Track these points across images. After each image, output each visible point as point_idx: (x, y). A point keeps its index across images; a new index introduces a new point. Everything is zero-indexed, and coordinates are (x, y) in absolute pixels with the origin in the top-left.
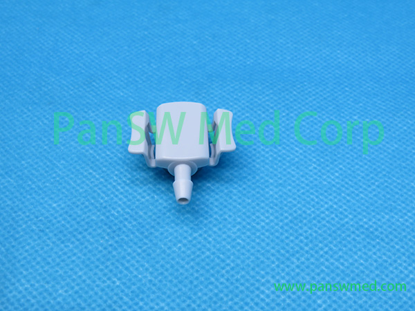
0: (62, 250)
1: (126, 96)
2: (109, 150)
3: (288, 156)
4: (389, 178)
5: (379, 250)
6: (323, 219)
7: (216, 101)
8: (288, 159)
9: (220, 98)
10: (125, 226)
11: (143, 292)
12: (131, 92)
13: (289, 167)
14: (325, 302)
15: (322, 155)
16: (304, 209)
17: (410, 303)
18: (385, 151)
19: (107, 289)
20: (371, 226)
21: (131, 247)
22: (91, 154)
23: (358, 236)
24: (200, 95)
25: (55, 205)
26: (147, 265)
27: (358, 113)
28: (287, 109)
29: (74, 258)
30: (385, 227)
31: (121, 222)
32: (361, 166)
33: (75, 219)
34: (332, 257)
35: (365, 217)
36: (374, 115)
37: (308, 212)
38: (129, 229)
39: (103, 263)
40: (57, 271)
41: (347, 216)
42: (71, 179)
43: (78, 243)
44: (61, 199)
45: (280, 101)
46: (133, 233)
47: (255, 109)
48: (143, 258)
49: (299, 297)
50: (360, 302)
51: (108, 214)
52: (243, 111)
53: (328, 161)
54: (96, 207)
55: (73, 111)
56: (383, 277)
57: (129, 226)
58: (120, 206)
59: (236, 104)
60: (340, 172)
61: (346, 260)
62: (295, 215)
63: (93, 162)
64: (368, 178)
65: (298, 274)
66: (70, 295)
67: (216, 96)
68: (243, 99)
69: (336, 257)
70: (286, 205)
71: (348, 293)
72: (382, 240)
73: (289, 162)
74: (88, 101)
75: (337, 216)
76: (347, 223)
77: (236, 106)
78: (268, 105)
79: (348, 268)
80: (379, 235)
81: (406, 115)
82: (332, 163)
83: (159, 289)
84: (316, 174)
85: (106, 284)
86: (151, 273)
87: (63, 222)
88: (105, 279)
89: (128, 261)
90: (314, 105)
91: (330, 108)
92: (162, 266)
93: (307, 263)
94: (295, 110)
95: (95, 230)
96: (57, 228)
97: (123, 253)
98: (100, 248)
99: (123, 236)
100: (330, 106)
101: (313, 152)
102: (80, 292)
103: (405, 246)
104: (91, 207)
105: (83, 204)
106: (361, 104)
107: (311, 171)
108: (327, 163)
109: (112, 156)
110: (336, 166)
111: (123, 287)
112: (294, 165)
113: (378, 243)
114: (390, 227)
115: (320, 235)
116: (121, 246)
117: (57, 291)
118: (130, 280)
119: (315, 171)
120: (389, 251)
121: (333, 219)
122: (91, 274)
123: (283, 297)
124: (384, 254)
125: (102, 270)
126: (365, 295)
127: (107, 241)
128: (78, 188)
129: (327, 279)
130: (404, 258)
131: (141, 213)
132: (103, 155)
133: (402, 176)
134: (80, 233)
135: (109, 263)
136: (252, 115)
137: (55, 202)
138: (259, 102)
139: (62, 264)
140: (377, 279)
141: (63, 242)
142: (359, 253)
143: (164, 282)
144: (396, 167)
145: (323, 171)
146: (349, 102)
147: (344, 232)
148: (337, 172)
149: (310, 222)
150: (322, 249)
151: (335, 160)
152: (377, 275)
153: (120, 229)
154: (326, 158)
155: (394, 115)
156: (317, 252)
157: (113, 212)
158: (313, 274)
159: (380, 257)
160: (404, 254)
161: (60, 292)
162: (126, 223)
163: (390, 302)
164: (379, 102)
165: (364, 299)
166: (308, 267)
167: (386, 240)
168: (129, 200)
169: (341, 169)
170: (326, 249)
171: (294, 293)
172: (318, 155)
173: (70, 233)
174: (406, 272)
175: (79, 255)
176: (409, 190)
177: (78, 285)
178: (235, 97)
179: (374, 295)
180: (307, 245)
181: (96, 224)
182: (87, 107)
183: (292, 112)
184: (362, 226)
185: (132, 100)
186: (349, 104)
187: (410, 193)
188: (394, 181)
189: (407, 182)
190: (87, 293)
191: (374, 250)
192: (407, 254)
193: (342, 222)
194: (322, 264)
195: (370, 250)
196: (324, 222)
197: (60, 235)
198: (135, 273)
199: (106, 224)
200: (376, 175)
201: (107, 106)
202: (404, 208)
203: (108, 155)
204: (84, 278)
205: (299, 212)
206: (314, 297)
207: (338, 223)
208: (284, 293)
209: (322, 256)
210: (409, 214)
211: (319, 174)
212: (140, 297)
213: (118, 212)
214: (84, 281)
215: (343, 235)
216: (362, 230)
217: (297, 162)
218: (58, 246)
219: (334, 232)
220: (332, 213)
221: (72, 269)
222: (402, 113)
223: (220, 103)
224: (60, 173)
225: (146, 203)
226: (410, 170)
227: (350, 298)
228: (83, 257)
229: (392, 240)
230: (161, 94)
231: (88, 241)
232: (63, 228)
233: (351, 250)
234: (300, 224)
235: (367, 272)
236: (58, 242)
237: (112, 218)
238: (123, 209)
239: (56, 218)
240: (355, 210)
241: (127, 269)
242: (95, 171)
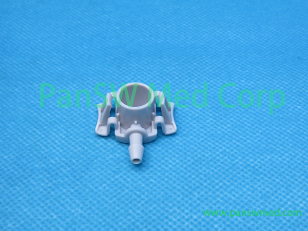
0: (11, 192)
1: (63, 71)
2: (49, 112)
3: (191, 113)
4: (270, 127)
5: (263, 183)
6: (218, 160)
7: (133, 72)
8: (190, 115)
9: (136, 70)
10: (61, 171)
11: (75, 223)
12: (67, 68)
13: (191, 121)
14: (220, 226)
15: (217, 111)
16: (203, 153)
17: (288, 224)
18: (266, 106)
19: (46, 222)
20: (256, 165)
21: (65, 188)
22: (35, 116)
23: (246, 173)
24: (121, 67)
25: (6, 157)
26: (78, 202)
27: (245, 77)
28: (189, 76)
29: (20, 198)
30: (267, 165)
31: (58, 168)
32: (248, 118)
33: (21, 168)
34: (225, 190)
35: (251, 158)
36: (257, 79)
37: (207, 155)
38: (65, 174)
39: (43, 201)
40: (7, 209)
41: (237, 158)
42: (19, 136)
43: (24, 186)
44: (10, 152)
45: (183, 70)
46: (67, 177)
47: (164, 77)
48: (75, 196)
49: (200, 223)
50: (249, 225)
51: (47, 162)
52: (155, 79)
53: (221, 115)
54: (38, 158)
55: (21, 83)
56: (267, 204)
57: (64, 171)
58: (57, 156)
59: (149, 74)
60: (231, 123)
61: (237, 192)
62: (196, 158)
63: (36, 122)
64: (253, 127)
65: (199, 205)
66: (17, 228)
67: (133, 68)
68: (155, 70)
69: (229, 190)
70: (189, 151)
71: (239, 219)
72: (265, 175)
73: (191, 117)
74: (33, 75)
75: (229, 158)
76: (237, 163)
77: (149, 75)
78: (174, 74)
79: (238, 198)
80: (263, 171)
81: (282, 78)
82: (225, 117)
83: (88, 220)
84: (212, 126)
85: (45, 218)
86: (82, 208)
87: (12, 170)
88: (45, 214)
89: (63, 199)
90: (211, 72)
91: (223, 75)
92: (90, 202)
93: (206, 196)
94: (196, 77)
95: (37, 175)
96: (7, 175)
97: (59, 193)
98: (41, 190)
99: (60, 180)
100: (223, 73)
101: (210, 109)
102: (25, 225)
103: (284, 180)
104: (35, 158)
105: (28, 155)
106: (247, 71)
107: (208, 123)
108: (221, 117)
109: (52, 117)
110: (228, 119)
111: (59, 220)
112: (194, 119)
113: (262, 178)
114: (271, 165)
115: (216, 173)
116: (58, 188)
117: (7, 224)
118: (65, 214)
119: (212, 123)
120: (271, 184)
121: (226, 160)
122: (34, 210)
123: (187, 223)
124: (267, 186)
125: (42, 207)
126: (253, 219)
127: (47, 184)
128: (24, 143)
129: (222, 207)
130: (283, 189)
131: (74, 161)
132: (45, 116)
133: (280, 125)
134: (26, 178)
135: (48, 201)
136: (161, 82)
137: (6, 155)
138: (167, 72)
139: (11, 203)
140: (262, 207)
141: (12, 186)
142: (247, 186)
143: (92, 215)
144: (275, 118)
145: (218, 123)
146: (237, 69)
147: (235, 170)
148: (229, 123)
149: (208, 163)
150: (217, 184)
151: (227, 115)
152: (262, 203)
153: (57, 174)
154: (220, 113)
155: (273, 78)
156: (213, 187)
157: (52, 161)
158: (210, 204)
159: (264, 189)
160: (283, 186)
161: (9, 225)
162: (62, 169)
163: (273, 225)
164: (261, 69)
165: (252, 222)
166: (206, 199)
167: (269, 175)
168: (65, 151)
169: (232, 121)
170: (221, 184)
171: (195, 220)
172: (214, 111)
173: (18, 178)
174: (285, 200)
175: (25, 195)
176: (286, 136)
177: (23, 219)
178: (148, 68)
179: (260, 219)
180: (205, 181)
181: (38, 171)
182: (32, 80)
183: (193, 79)
184: (249, 165)
185: (68, 74)
186: (237, 71)
187: (287, 138)
188: (274, 129)
189: (284, 129)
190: (30, 225)
191: (259, 184)
192: (285, 185)
193: (233, 163)
194: (218, 196)
195: (255, 184)
196: (219, 163)
197: (10, 181)
198: (69, 208)
199: (46, 171)
200: (260, 125)
201: (48, 78)
202: (282, 150)
203: (48, 117)
204: (28, 213)
205: (199, 156)
206: (211, 223)
207: (230, 163)
208: (187, 220)
209: (217, 190)
210: (286, 154)
211: (215, 125)
212: (73, 227)
213: (56, 161)
214: (28, 216)
215: (234, 173)
216: (249, 168)
217: (197, 117)
218: (8, 189)
219: (227, 170)
220: (225, 155)
221: (18, 207)
222: (279, 76)
223: (136, 73)
224: (10, 131)
225: (78, 153)
226: (286, 120)
227: (240, 223)
228: (28, 197)
229: (273, 175)
230: (91, 68)
231: (32, 184)
232: (12, 175)
233: (240, 184)
234: (200, 166)
235: (254, 201)
236: (8, 186)
237: (51, 166)
238: (60, 158)
239: (6, 167)
240: (243, 153)
241: (62, 205)
242: (38, 129)
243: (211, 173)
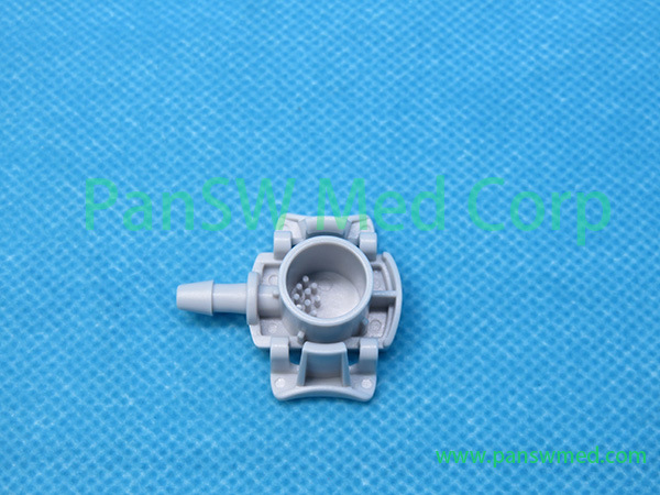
243: (464, 295)
